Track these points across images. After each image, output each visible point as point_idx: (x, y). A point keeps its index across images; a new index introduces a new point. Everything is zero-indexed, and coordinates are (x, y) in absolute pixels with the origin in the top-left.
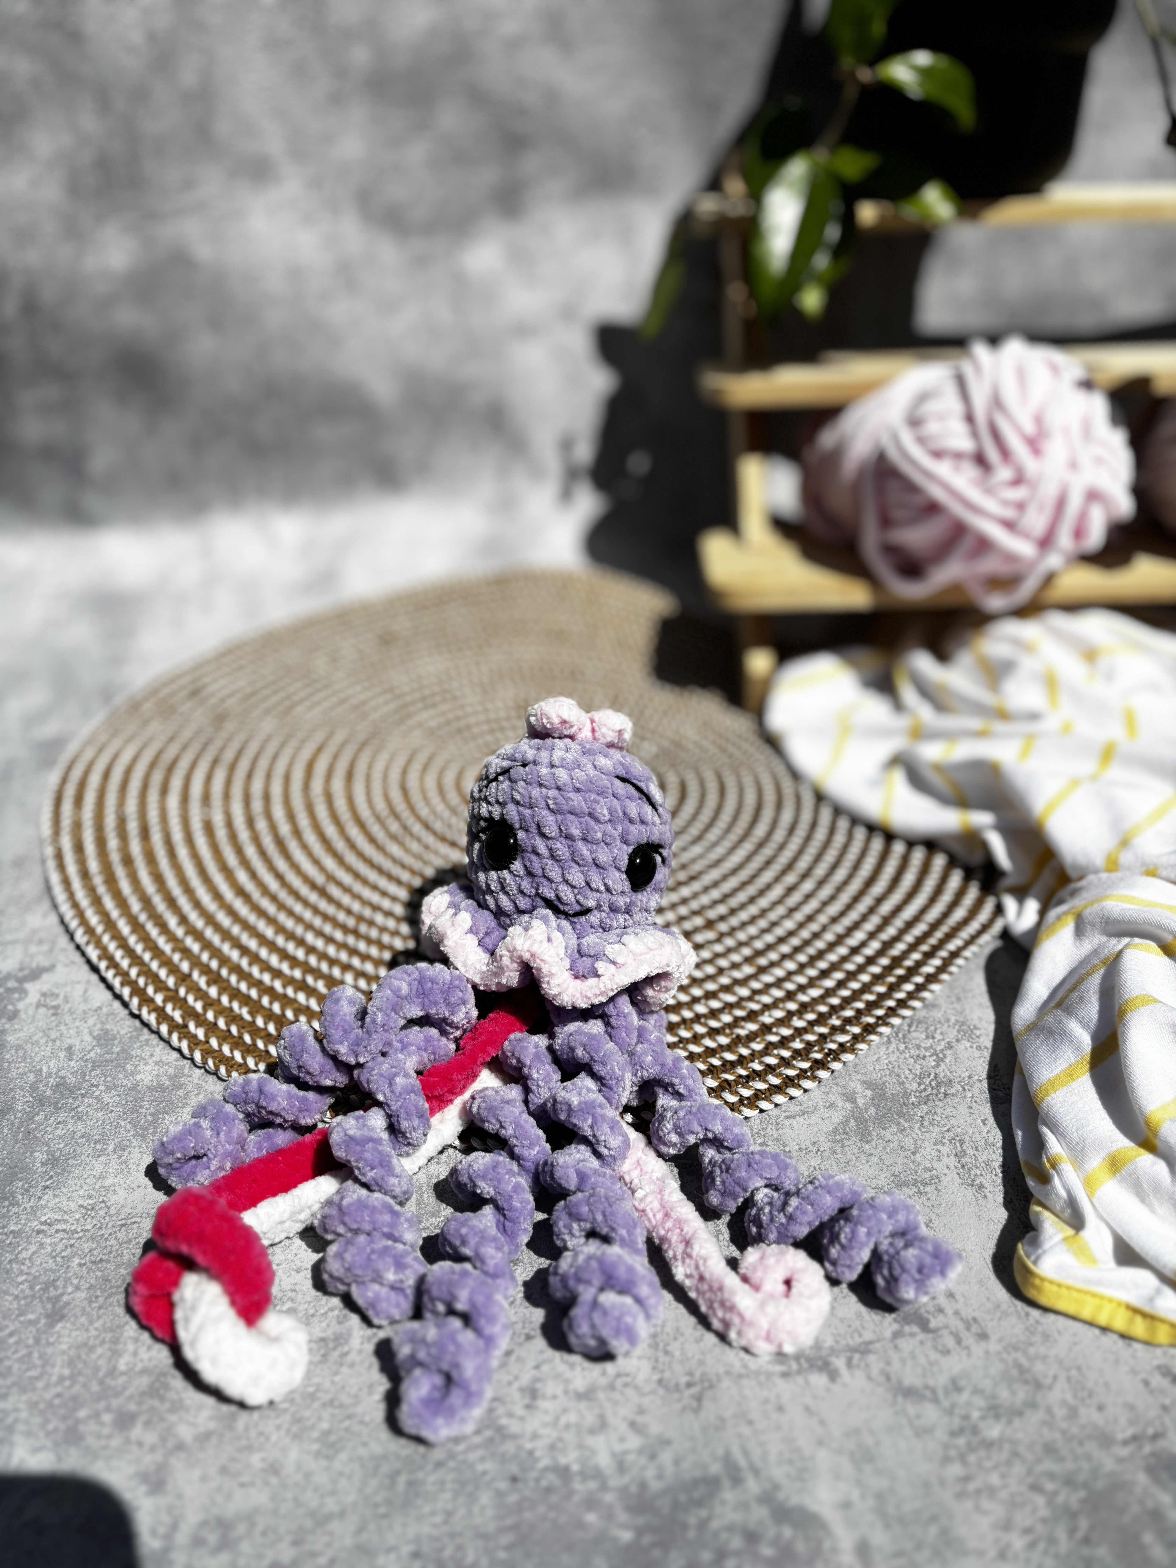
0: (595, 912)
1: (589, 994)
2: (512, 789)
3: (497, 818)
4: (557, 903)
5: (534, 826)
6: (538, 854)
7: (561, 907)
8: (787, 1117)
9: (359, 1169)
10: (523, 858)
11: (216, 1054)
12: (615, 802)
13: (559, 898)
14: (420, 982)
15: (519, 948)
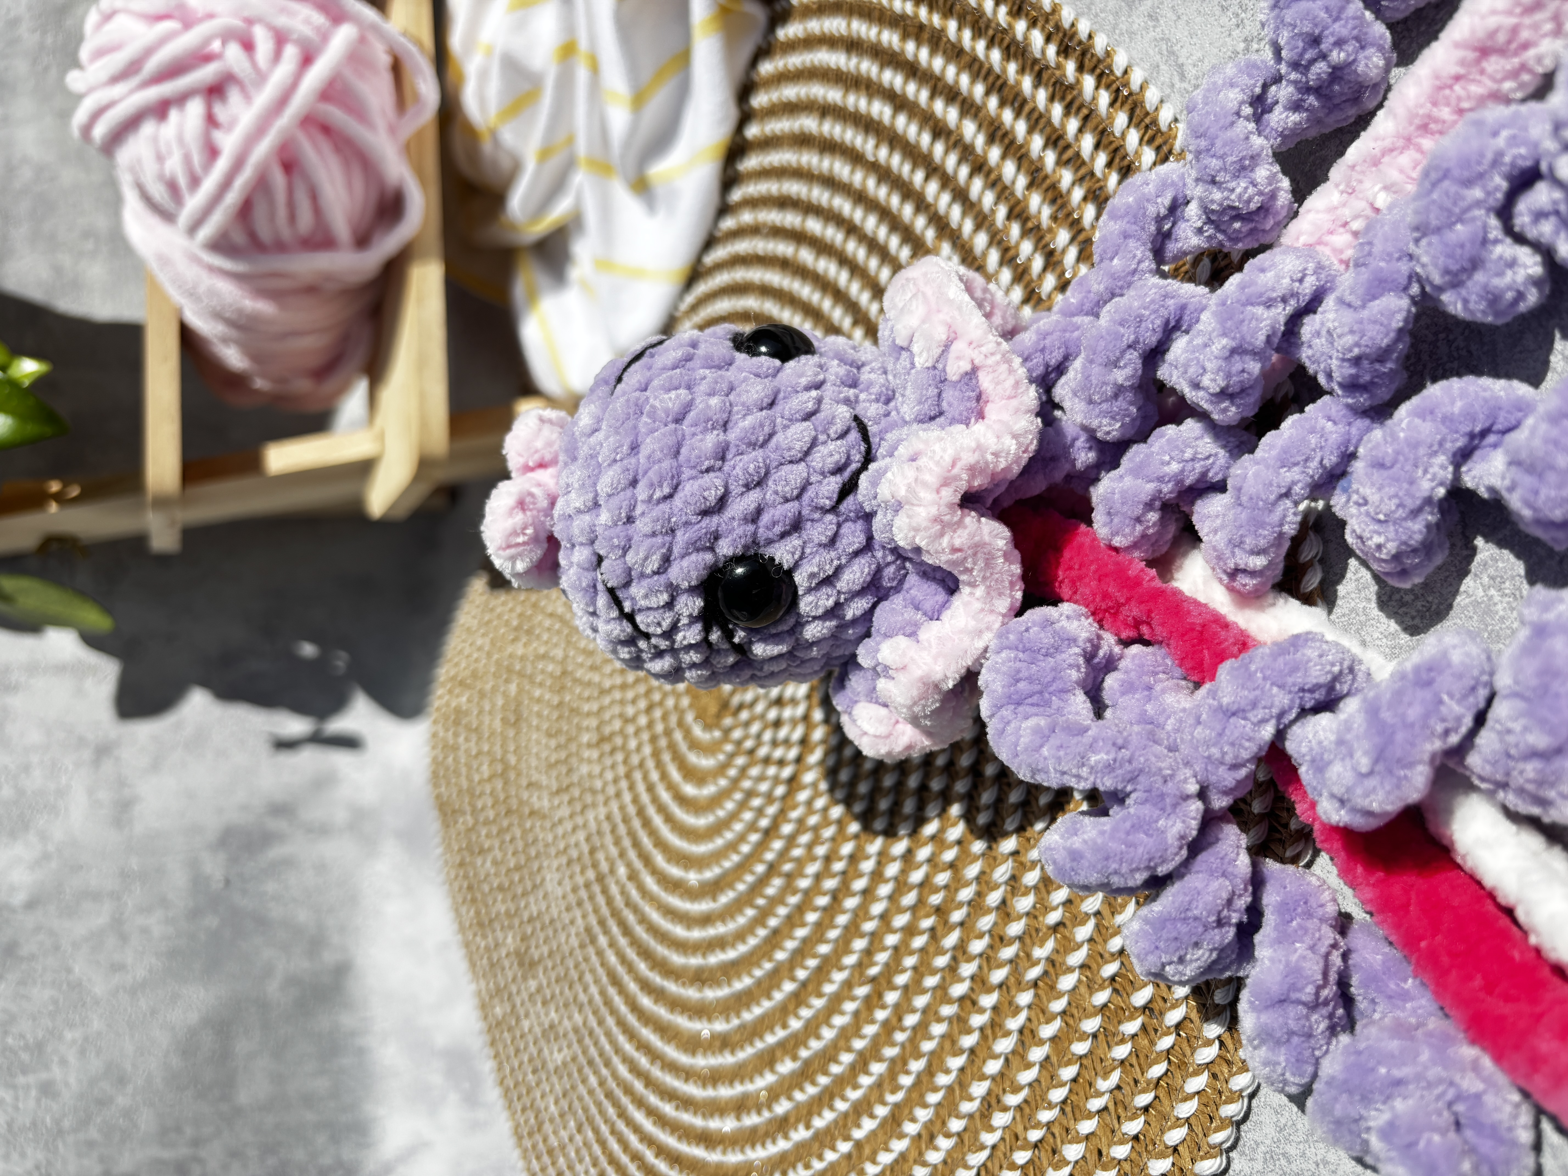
0: (860, 410)
1: (1011, 381)
2: (642, 576)
3: (699, 603)
4: (847, 474)
5: (706, 521)
6: (759, 511)
7: (854, 466)
8: (1183, 77)
9: (1447, 733)
10: (770, 542)
11: (1199, 1130)
12: (655, 383)
13: (838, 470)
14: (1019, 704)
15: (934, 511)
